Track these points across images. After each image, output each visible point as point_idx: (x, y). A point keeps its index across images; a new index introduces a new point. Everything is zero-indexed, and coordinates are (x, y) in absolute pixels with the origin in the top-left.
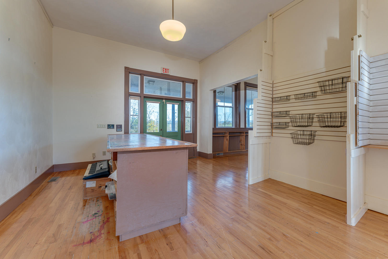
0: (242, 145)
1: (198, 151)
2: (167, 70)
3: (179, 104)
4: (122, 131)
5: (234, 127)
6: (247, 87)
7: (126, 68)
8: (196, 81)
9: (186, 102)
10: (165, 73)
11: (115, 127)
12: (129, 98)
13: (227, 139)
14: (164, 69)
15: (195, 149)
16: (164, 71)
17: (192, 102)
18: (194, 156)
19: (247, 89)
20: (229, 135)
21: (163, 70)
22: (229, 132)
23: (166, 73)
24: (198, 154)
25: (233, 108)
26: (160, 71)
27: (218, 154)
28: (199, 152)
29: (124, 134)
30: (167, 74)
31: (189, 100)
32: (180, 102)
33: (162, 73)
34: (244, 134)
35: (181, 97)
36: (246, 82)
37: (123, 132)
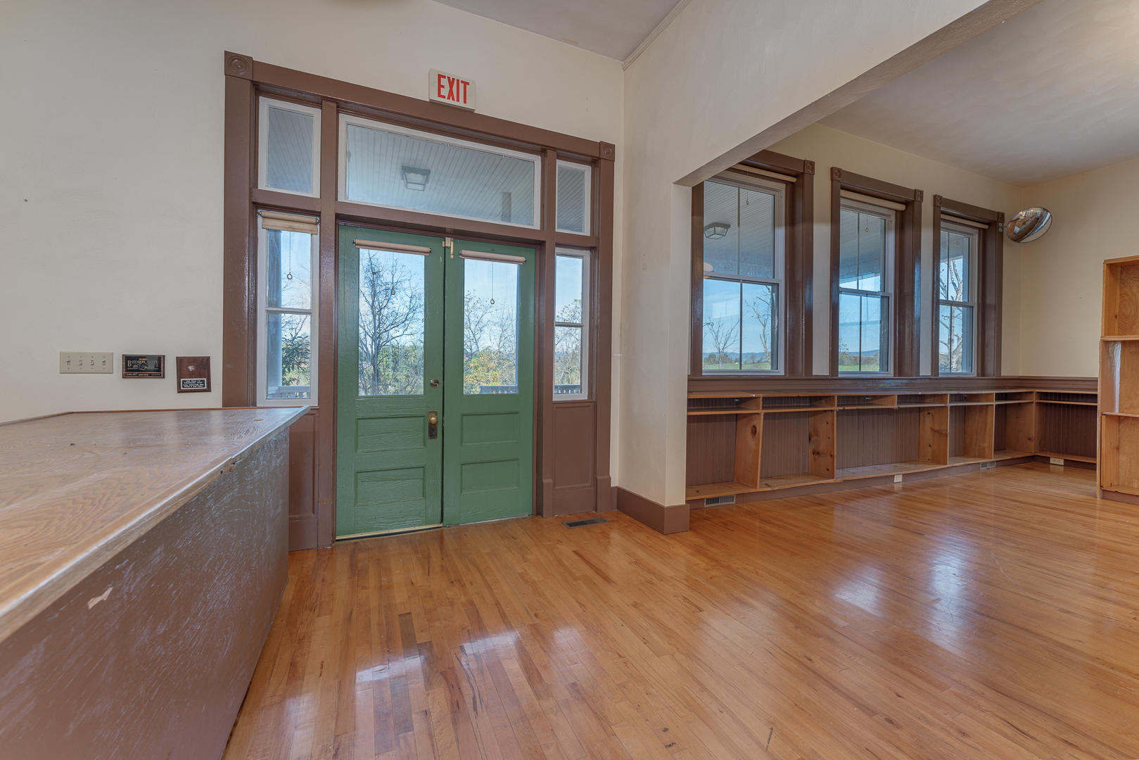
0: (818, 454)
1: (615, 485)
2: (461, 86)
3: (522, 259)
4: (209, 390)
5: (781, 372)
6: (843, 193)
7: (232, 60)
8: (608, 153)
9: (558, 250)
10: (450, 102)
11: (171, 368)
12: (260, 220)
13: (755, 427)
14: (444, 82)
15: (598, 478)
16: (445, 92)
17: (587, 254)
18: (596, 510)
19: (843, 201)
20: (763, 408)
21: (440, 86)
22: (766, 395)
23: (455, 103)
24: (616, 500)
25: (775, 286)
26: (423, 91)
27: (710, 501)
28: (619, 490)
29: (221, 407)
30: (461, 104)
31: (573, 244)
32: (532, 253)
33: (432, 103)
34: (833, 405)
35: (536, 225)
36: (839, 170)
37: (214, 398)
